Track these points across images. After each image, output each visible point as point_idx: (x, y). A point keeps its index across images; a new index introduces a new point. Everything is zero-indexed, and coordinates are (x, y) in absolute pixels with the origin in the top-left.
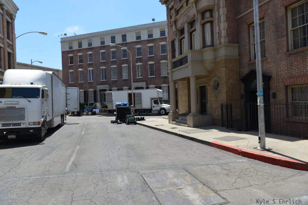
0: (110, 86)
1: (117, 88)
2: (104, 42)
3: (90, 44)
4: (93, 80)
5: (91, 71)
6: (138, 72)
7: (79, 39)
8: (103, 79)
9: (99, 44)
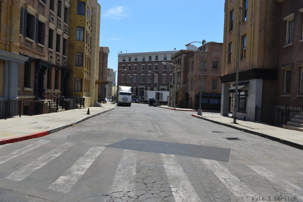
0: (146, 86)
1: (150, 88)
2: (145, 59)
3: (136, 60)
4: (136, 81)
5: (135, 76)
6: (164, 79)
7: (130, 56)
8: (142, 82)
9: (141, 60)
